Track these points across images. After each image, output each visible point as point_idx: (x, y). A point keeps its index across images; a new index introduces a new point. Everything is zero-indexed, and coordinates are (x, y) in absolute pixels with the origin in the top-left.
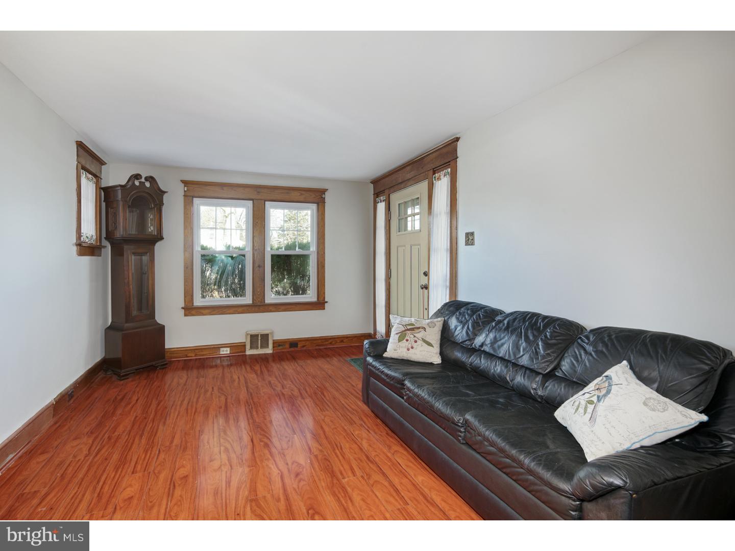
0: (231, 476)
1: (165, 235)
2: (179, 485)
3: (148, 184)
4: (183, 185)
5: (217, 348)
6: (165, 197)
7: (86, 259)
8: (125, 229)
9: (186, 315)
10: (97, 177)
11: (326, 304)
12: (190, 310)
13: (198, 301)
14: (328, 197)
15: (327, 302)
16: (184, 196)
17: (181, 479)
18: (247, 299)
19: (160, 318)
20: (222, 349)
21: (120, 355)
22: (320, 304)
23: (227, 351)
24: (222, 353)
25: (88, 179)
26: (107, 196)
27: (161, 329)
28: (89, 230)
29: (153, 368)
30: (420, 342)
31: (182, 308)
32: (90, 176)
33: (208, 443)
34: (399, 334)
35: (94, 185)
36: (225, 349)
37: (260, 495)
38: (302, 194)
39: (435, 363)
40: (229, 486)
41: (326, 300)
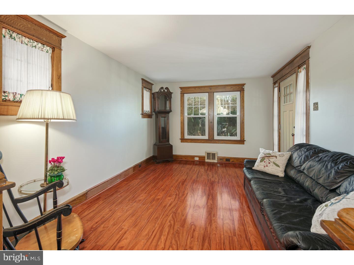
0: (172, 203)
1: (172, 110)
2: (155, 201)
3: (166, 91)
4: (180, 89)
5: (194, 157)
6: (173, 95)
7: (146, 120)
8: (158, 108)
9: (181, 142)
10: (151, 90)
11: (245, 142)
12: (183, 140)
13: (187, 136)
14: (246, 87)
15: (245, 141)
16: (181, 93)
17: (157, 199)
18: (206, 137)
19: (171, 143)
20: (195, 158)
21: (157, 155)
22: (242, 141)
23: (197, 159)
24: (195, 159)
25: (147, 91)
26: (153, 97)
27: (171, 147)
28: (147, 108)
29: (168, 162)
30: (271, 164)
31: (180, 139)
32: (148, 90)
33: (172, 190)
34: (261, 158)
35: (149, 93)
36: (197, 158)
37: (178, 212)
38: (231, 88)
39: (280, 176)
40: (170, 206)
41: (245, 140)
